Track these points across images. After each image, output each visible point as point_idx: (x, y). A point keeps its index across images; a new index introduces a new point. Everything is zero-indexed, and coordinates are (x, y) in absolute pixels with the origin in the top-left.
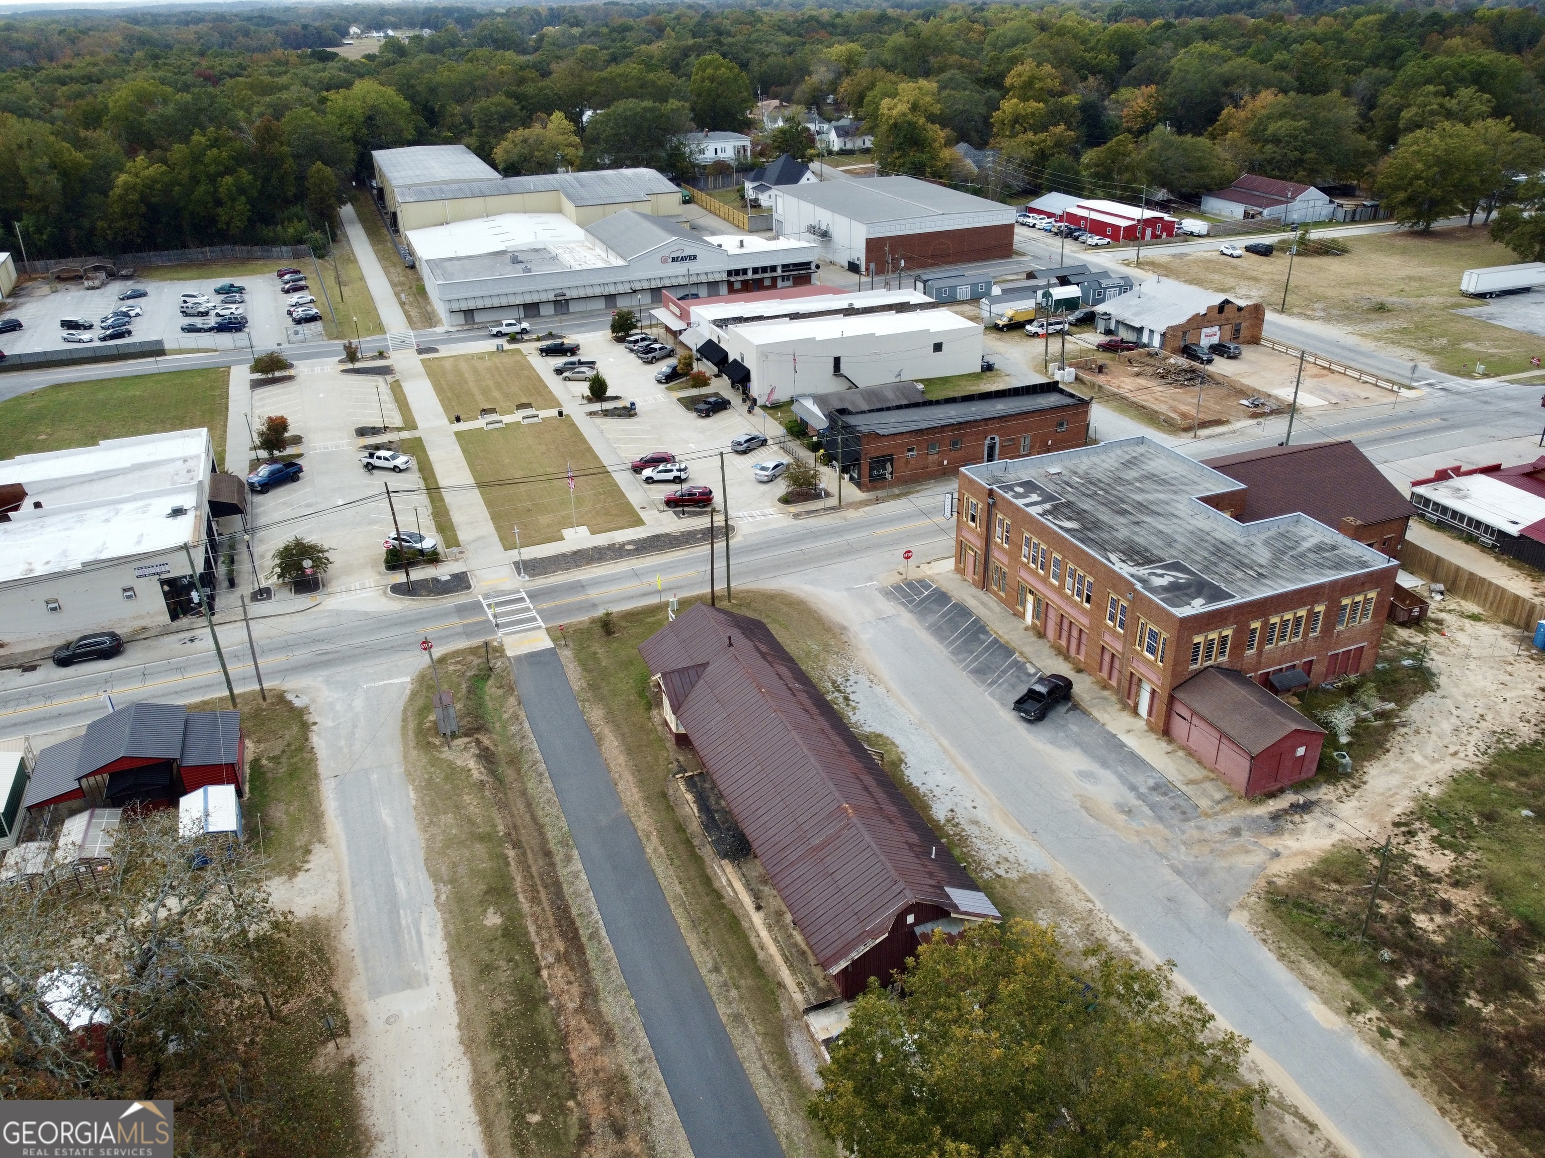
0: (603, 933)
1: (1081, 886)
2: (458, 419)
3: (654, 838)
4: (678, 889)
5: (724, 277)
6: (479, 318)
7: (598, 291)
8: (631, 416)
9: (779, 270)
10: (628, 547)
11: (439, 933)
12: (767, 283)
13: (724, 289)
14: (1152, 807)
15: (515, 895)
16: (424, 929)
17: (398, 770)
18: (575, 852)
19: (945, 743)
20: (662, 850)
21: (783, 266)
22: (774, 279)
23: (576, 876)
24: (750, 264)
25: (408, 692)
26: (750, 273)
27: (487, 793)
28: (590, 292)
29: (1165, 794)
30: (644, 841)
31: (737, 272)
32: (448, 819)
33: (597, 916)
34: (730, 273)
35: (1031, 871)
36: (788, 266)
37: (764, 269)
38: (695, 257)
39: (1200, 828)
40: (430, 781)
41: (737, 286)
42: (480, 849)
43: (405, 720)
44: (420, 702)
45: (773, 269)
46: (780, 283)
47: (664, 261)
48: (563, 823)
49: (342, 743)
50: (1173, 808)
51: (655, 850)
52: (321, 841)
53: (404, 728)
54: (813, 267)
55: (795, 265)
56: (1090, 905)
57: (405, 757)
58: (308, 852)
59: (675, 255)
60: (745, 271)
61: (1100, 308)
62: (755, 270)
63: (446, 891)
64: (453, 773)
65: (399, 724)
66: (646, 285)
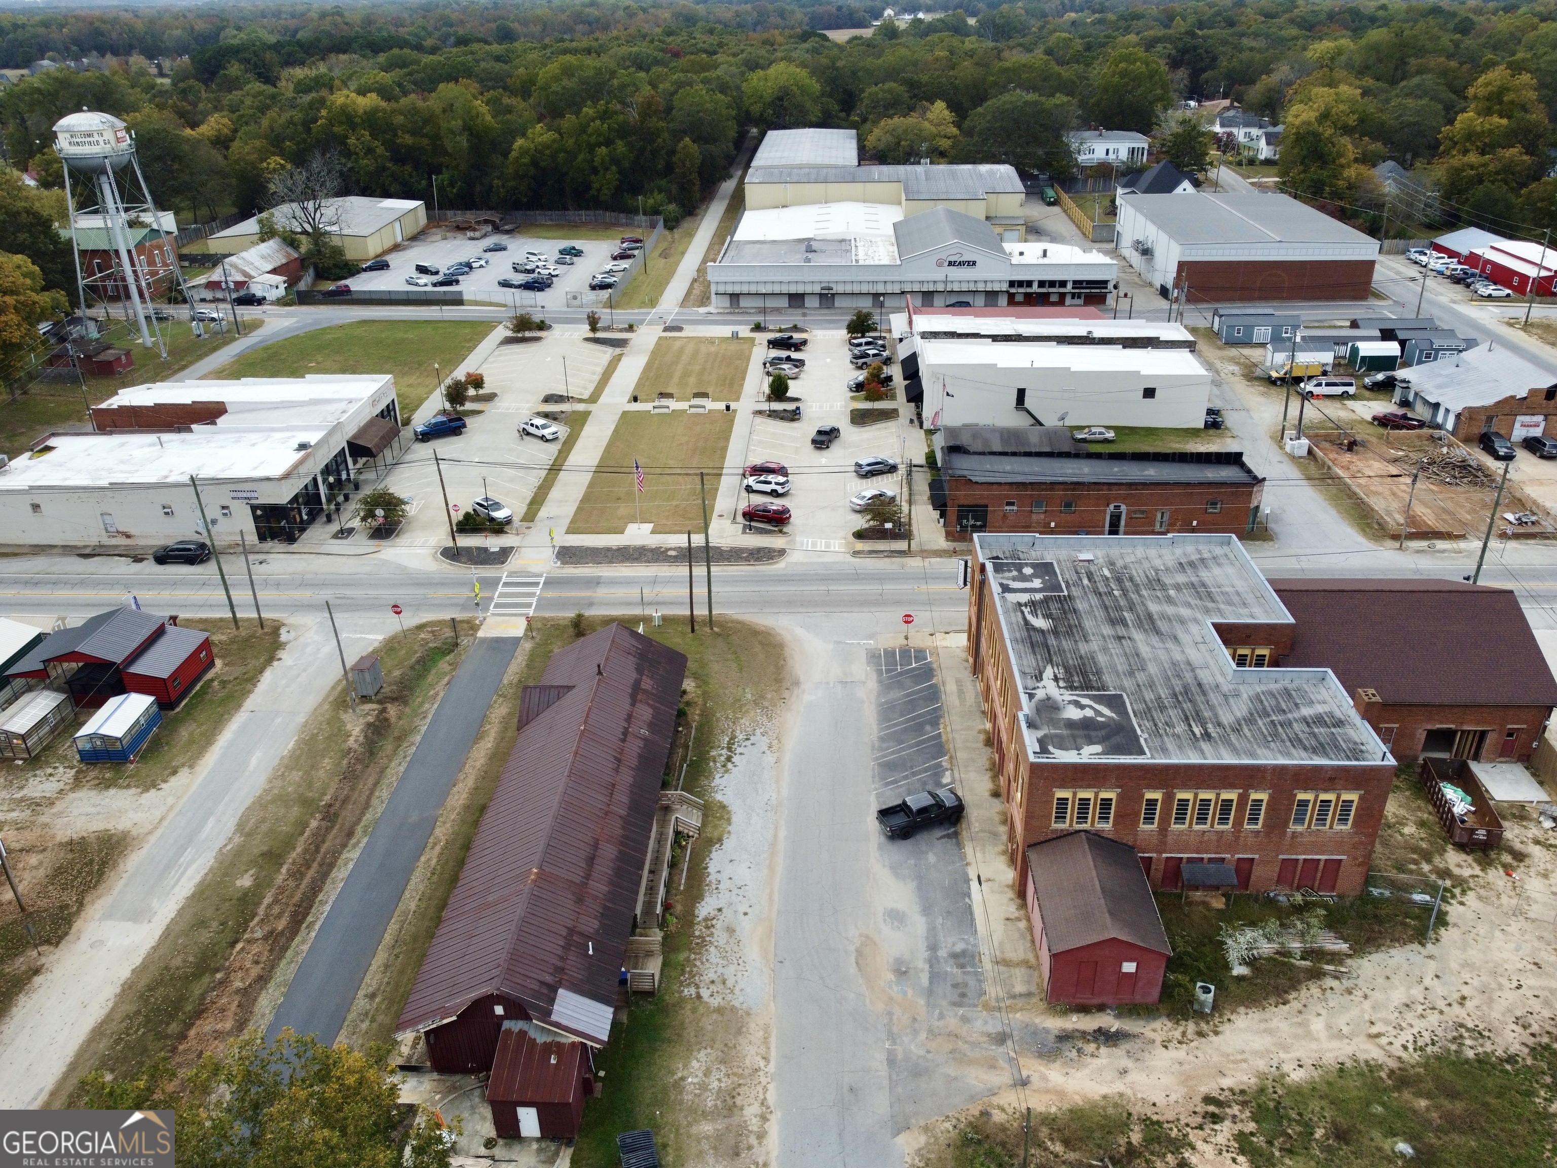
0: (317, 927)
1: (773, 1040)
2: (635, 399)
3: (438, 849)
5: (1005, 287)
6: (744, 302)
7: (865, 289)
8: (793, 420)
9: (1069, 286)
10: (671, 553)
11: (198, 878)
12: (1054, 298)
13: (1003, 301)
14: (935, 976)
15: (281, 865)
16: (190, 872)
17: (300, 719)
18: (365, 840)
19: (782, 833)
20: (434, 861)
21: (1075, 282)
22: (1062, 296)
23: (348, 863)
24: (1036, 277)
26: (1035, 285)
27: (345, 762)
28: (856, 289)
29: (962, 966)
30: (429, 846)
31: (1020, 284)
32: (297, 776)
33: (328, 907)
34: (1012, 284)
35: (736, 1003)
36: (1081, 282)
37: (1052, 284)
38: (974, 263)
39: (965, 1020)
40: (313, 737)
41: (1019, 298)
42: (295, 812)
43: (345, 675)
45: (1063, 284)
46: (1068, 301)
47: (939, 265)
48: (381, 809)
49: (283, 682)
50: (955, 986)
51: (429, 860)
52: (191, 767)
54: (1110, 286)
55: (1088, 282)
56: (762, 1063)
57: (316, 710)
58: (174, 773)
59: (952, 259)
60: (1029, 283)
61: (1401, 374)
62: (1042, 284)
63: (238, 839)
64: (337, 734)
66: (916, 288)
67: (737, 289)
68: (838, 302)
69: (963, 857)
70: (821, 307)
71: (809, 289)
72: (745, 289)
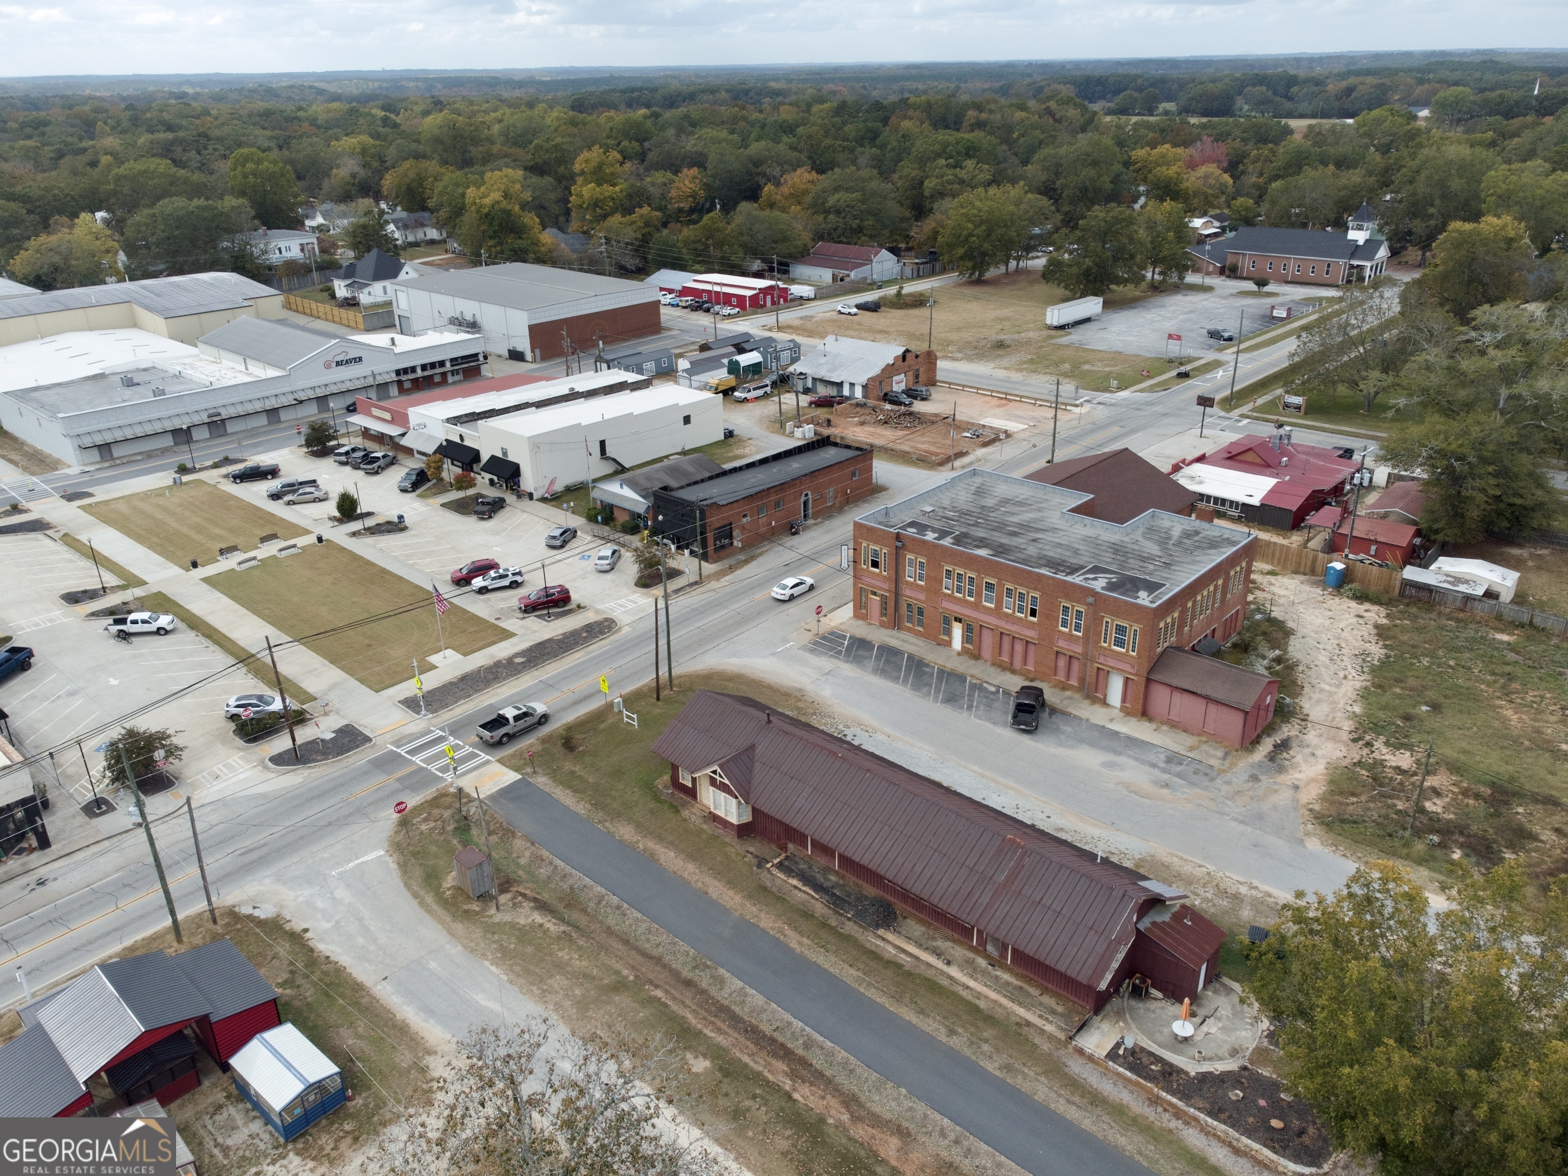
0: (817, 1036)
1: (1185, 856)
2: (195, 565)
3: (789, 932)
4: (852, 971)
5: (394, 377)
6: (117, 452)
7: (258, 406)
8: (404, 529)
9: (448, 364)
12: (437, 379)
13: (394, 391)
14: (1179, 775)
15: (701, 1032)
17: (455, 950)
18: (722, 971)
20: (805, 940)
21: (452, 360)
22: (444, 375)
23: (742, 993)
24: (418, 361)
25: (394, 866)
26: (419, 370)
27: (581, 942)
28: (250, 408)
29: (1181, 764)
30: (781, 937)
31: (405, 371)
32: (558, 981)
33: (798, 1024)
34: (398, 372)
35: (1137, 856)
36: (456, 359)
37: (433, 365)
38: (360, 359)
39: (1228, 783)
40: (504, 950)
41: (407, 385)
42: (622, 1000)
43: (416, 896)
44: (418, 872)
45: (442, 364)
46: (450, 379)
47: (327, 366)
48: (684, 946)
49: (361, 941)
50: (1195, 773)
51: (800, 943)
53: (422, 904)
54: (481, 358)
55: (463, 358)
56: (1204, 869)
57: (452, 935)
59: (339, 358)
60: (413, 369)
62: (424, 367)
64: (524, 934)
65: (414, 903)
66: (312, 395)
67: (108, 437)
68: (231, 427)
69: (1080, 719)
70: (212, 437)
71: (196, 419)
72: (119, 435)
